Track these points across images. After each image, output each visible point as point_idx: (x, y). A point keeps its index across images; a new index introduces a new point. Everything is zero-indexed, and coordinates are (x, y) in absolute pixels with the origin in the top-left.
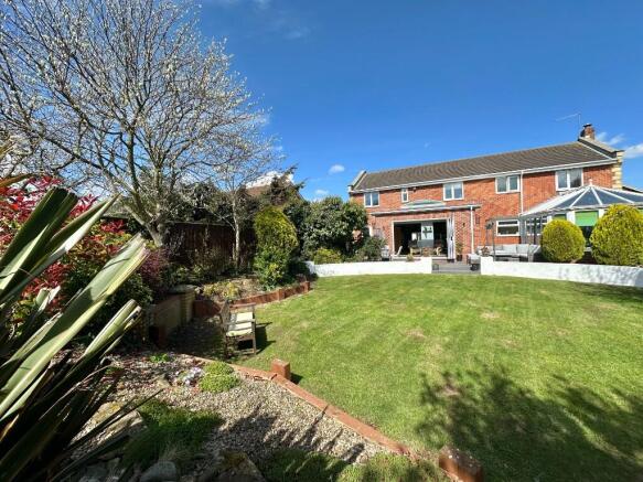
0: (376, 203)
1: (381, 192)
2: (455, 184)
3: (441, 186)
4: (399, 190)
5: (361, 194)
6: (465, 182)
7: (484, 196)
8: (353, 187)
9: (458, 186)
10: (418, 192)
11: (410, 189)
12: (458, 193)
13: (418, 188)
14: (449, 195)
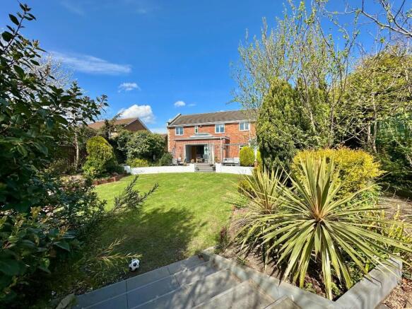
0: (181, 133)
1: (185, 127)
2: (221, 124)
3: (214, 125)
4: (194, 127)
5: (174, 128)
6: (226, 124)
7: (234, 132)
8: (169, 124)
9: (222, 126)
10: (203, 128)
11: (199, 126)
12: (222, 129)
13: (203, 126)
14: (217, 131)
